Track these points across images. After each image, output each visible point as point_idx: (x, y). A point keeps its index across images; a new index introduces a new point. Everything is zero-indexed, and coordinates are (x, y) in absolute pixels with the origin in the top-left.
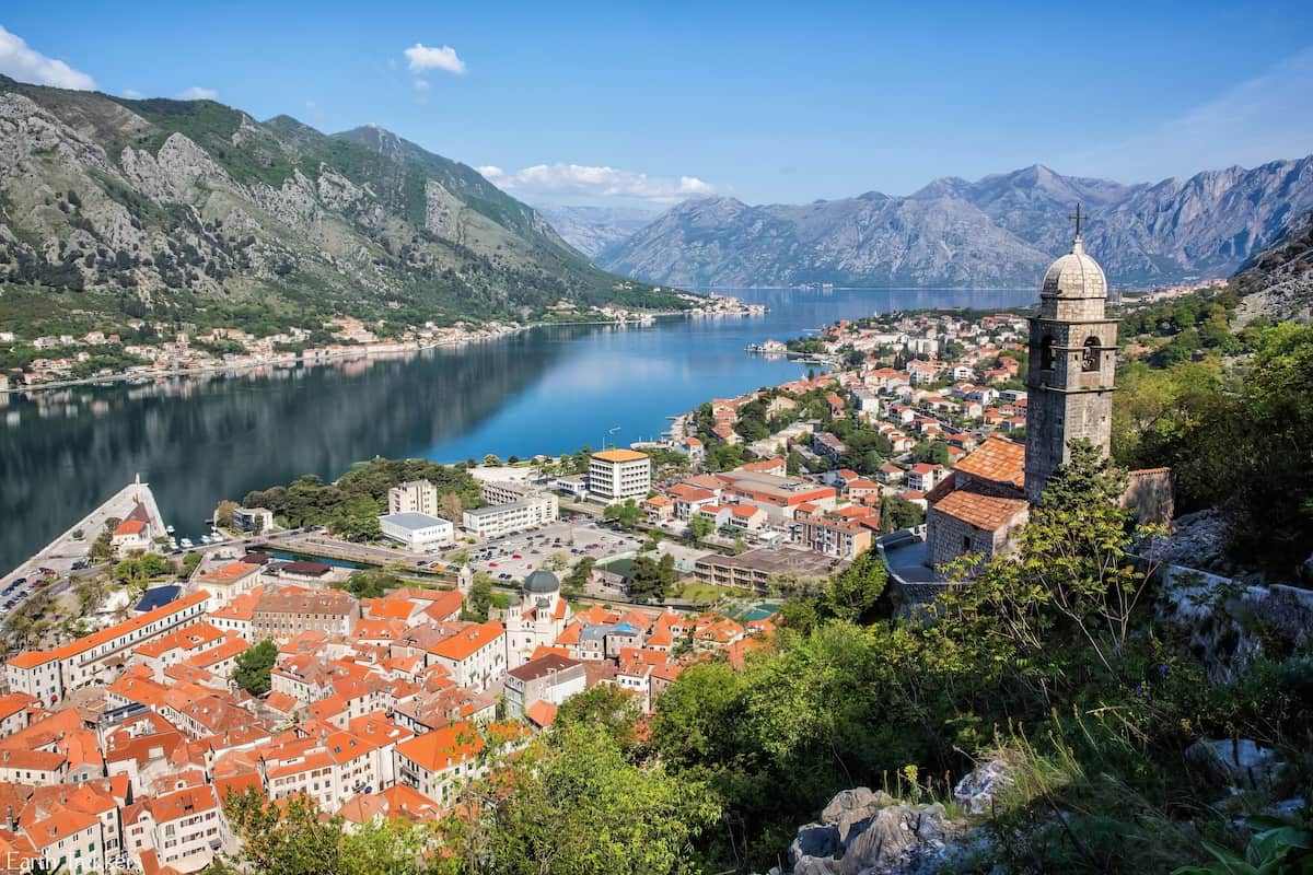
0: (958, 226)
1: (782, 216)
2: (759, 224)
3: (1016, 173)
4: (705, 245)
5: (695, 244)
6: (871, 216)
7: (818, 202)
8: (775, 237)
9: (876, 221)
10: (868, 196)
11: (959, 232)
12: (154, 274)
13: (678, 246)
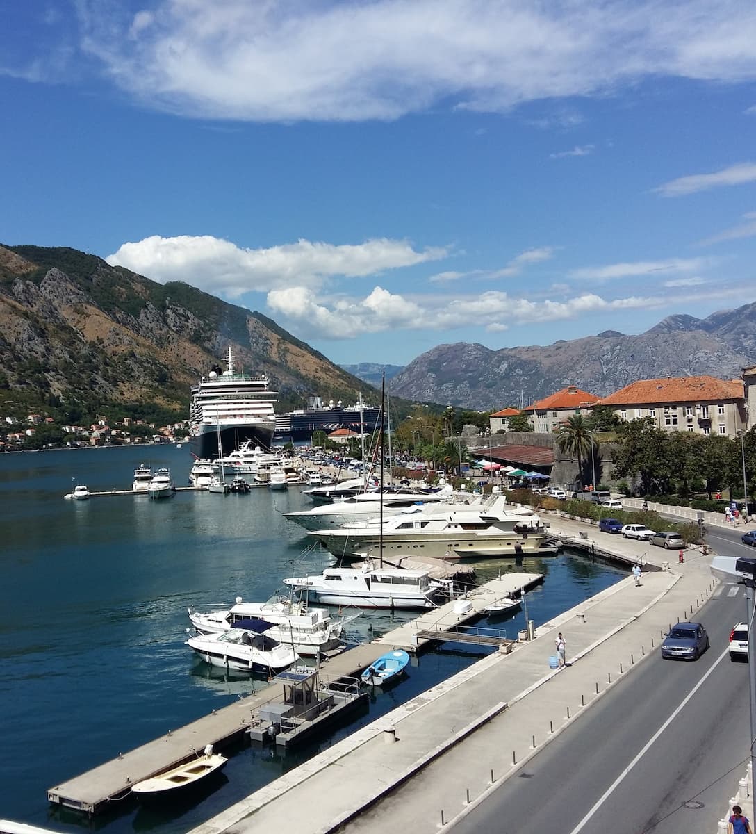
0: (699, 355)
1: (524, 357)
2: (504, 365)
3: (745, 307)
4: (455, 387)
5: (446, 385)
6: (613, 351)
7: (558, 342)
8: (521, 376)
9: (618, 355)
10: (605, 335)
11: (702, 360)
12: (60, 377)
13: (430, 388)
